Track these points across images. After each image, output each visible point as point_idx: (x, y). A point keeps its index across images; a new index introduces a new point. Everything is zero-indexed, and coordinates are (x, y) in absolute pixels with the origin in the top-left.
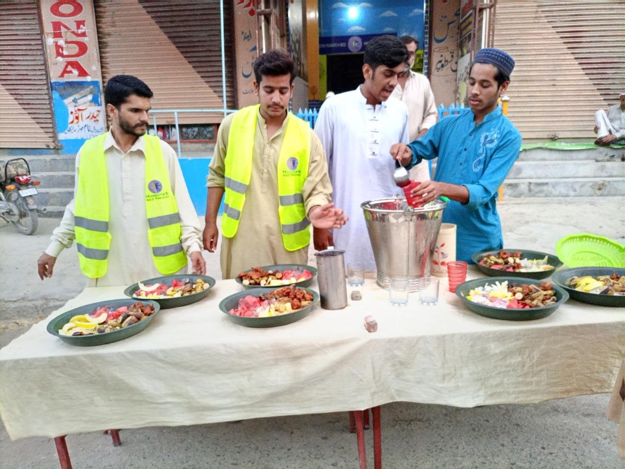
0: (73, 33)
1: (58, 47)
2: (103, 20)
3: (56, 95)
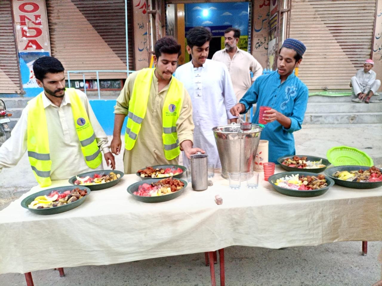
0: (33, 22)
1: (23, 31)
2: (52, 15)
3: (21, 61)
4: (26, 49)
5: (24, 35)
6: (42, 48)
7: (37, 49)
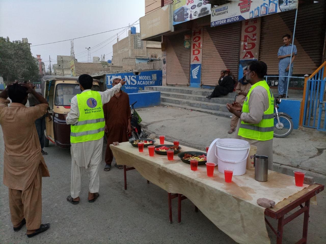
0: (251, 39)
1: (245, 46)
3: (240, 66)
4: (244, 58)
5: (245, 49)
6: (254, 57)
7: (250, 57)
